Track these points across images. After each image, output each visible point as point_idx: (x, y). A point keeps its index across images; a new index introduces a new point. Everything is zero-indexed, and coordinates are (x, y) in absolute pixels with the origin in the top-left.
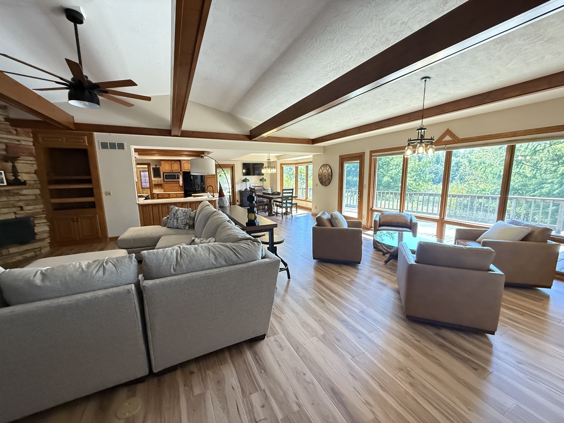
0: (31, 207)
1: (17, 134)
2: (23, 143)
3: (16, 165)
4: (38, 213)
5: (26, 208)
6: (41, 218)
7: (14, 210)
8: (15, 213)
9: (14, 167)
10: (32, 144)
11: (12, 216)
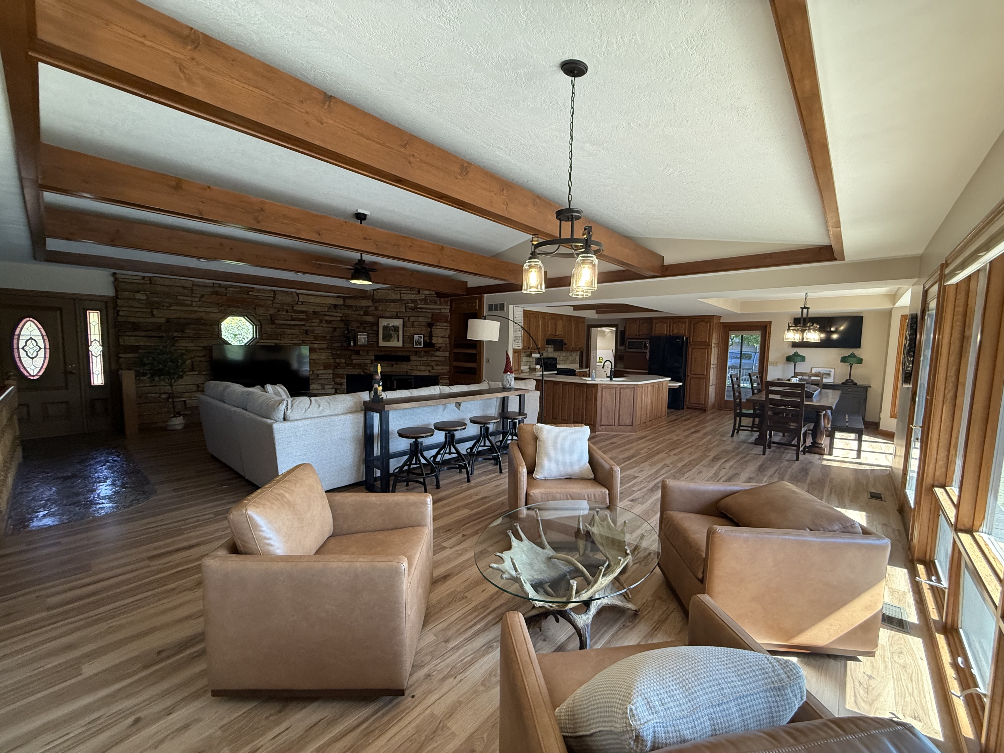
0: (439, 368)
1: (441, 304)
2: (443, 311)
3: (432, 330)
4: (443, 374)
5: (435, 368)
6: (445, 379)
7: (429, 368)
8: (429, 371)
9: (431, 332)
10: (448, 311)
11: (427, 373)
